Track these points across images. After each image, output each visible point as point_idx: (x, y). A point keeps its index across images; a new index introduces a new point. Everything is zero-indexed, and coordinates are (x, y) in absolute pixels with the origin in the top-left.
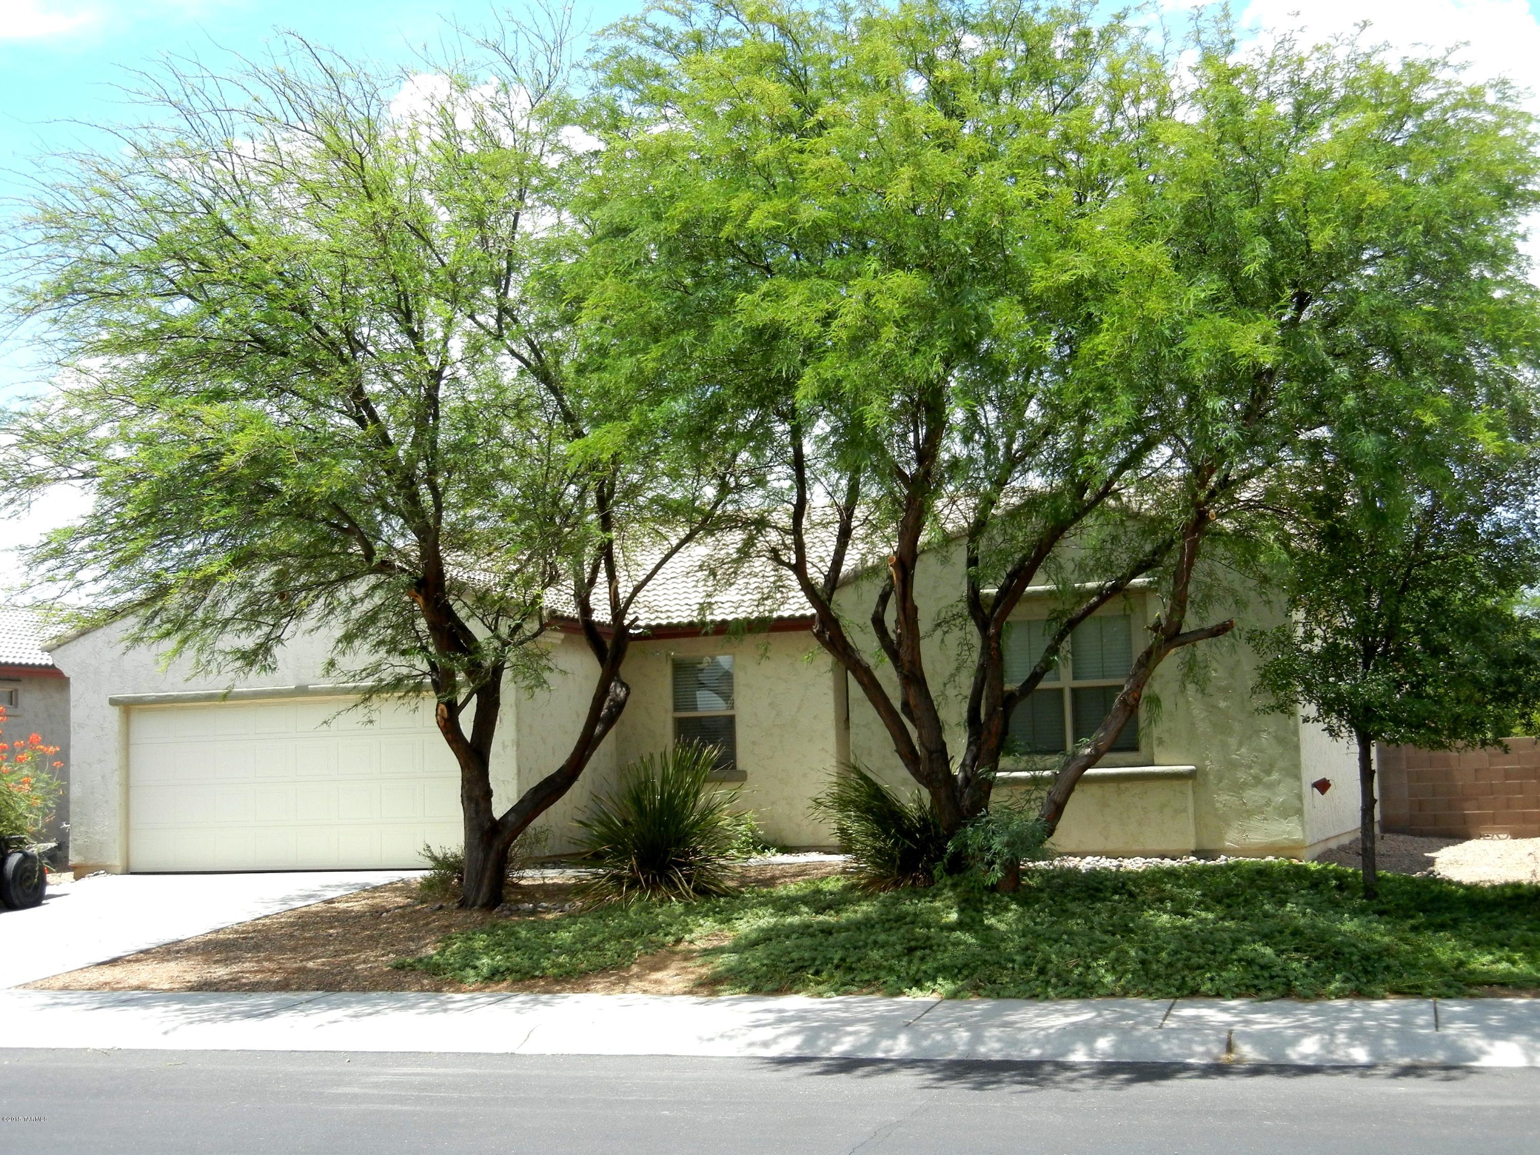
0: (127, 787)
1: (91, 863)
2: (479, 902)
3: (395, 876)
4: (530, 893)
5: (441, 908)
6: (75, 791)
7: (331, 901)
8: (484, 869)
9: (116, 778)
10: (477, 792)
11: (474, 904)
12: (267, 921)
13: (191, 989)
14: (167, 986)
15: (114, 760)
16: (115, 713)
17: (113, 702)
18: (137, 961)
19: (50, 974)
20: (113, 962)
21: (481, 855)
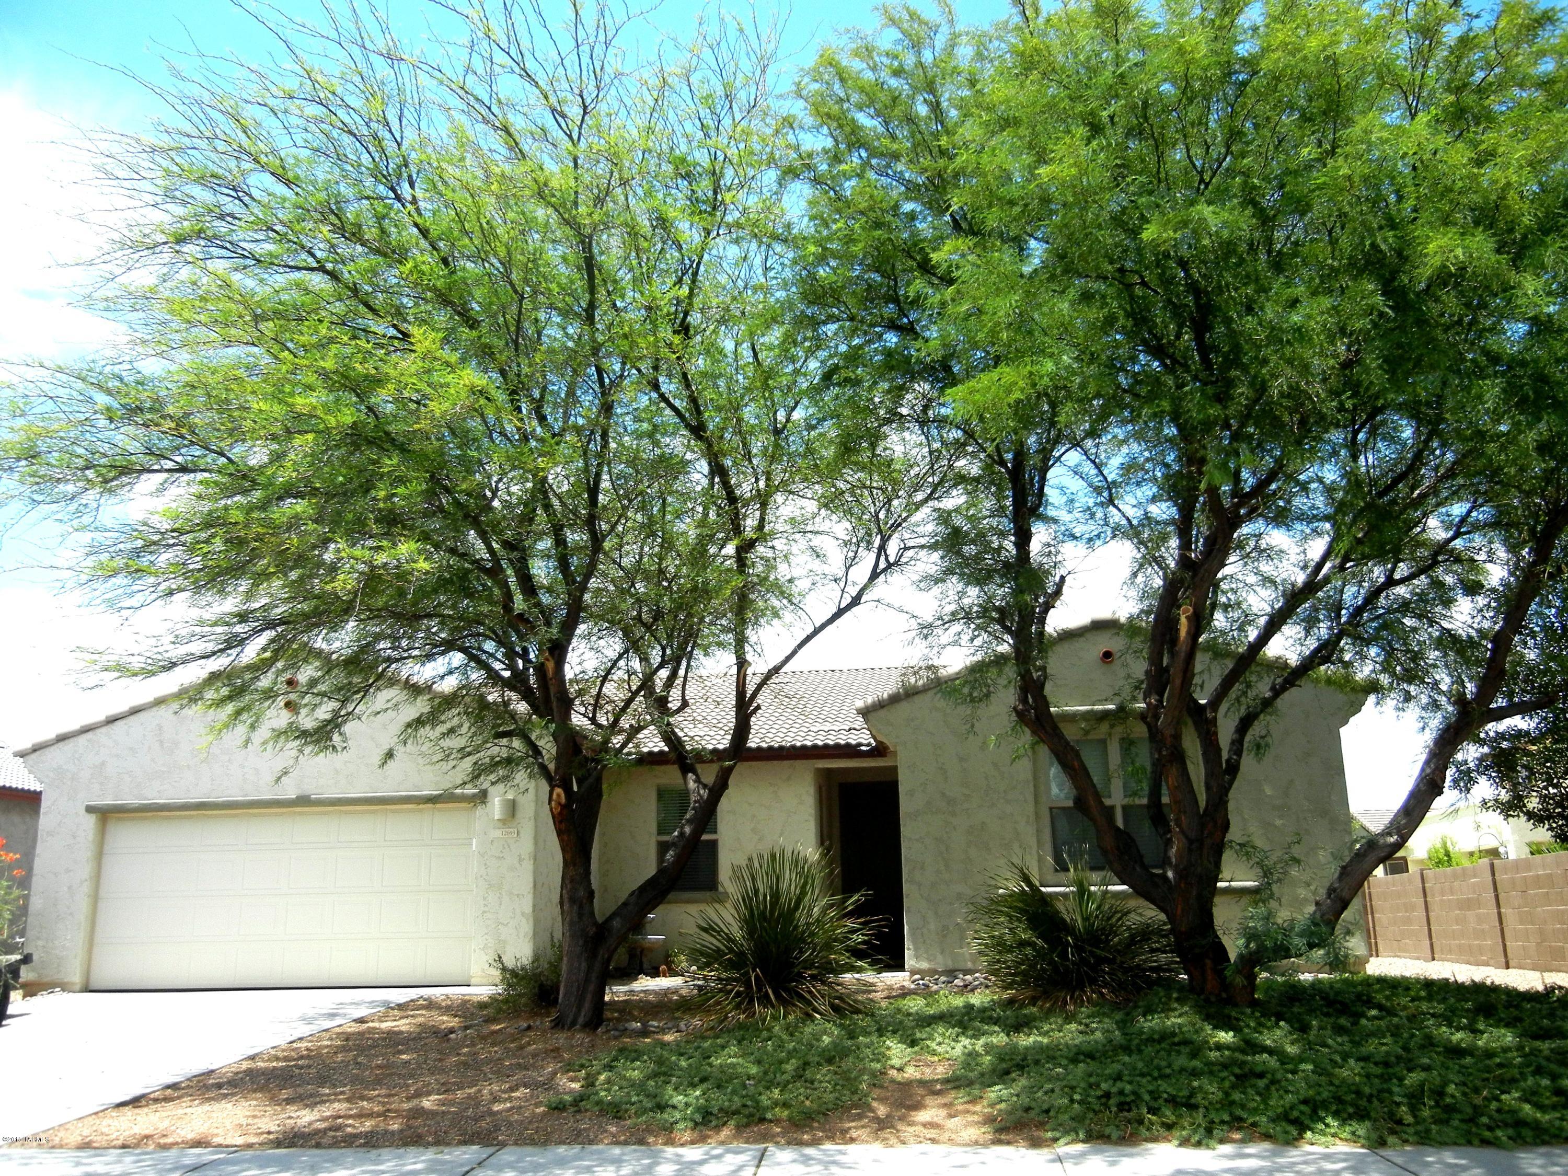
0: (95, 898)
1: (45, 980)
2: (581, 1020)
3: (413, 994)
4: (626, 1009)
5: (529, 1028)
6: (36, 903)
7: (361, 1021)
8: (587, 980)
9: (86, 888)
10: (581, 893)
11: (574, 1023)
12: (303, 1045)
13: (278, 1144)
14: (240, 1141)
15: (85, 871)
16: (91, 821)
17: (90, 809)
18: (167, 1099)
19: (55, 1124)
20: (136, 1102)
21: (584, 965)
